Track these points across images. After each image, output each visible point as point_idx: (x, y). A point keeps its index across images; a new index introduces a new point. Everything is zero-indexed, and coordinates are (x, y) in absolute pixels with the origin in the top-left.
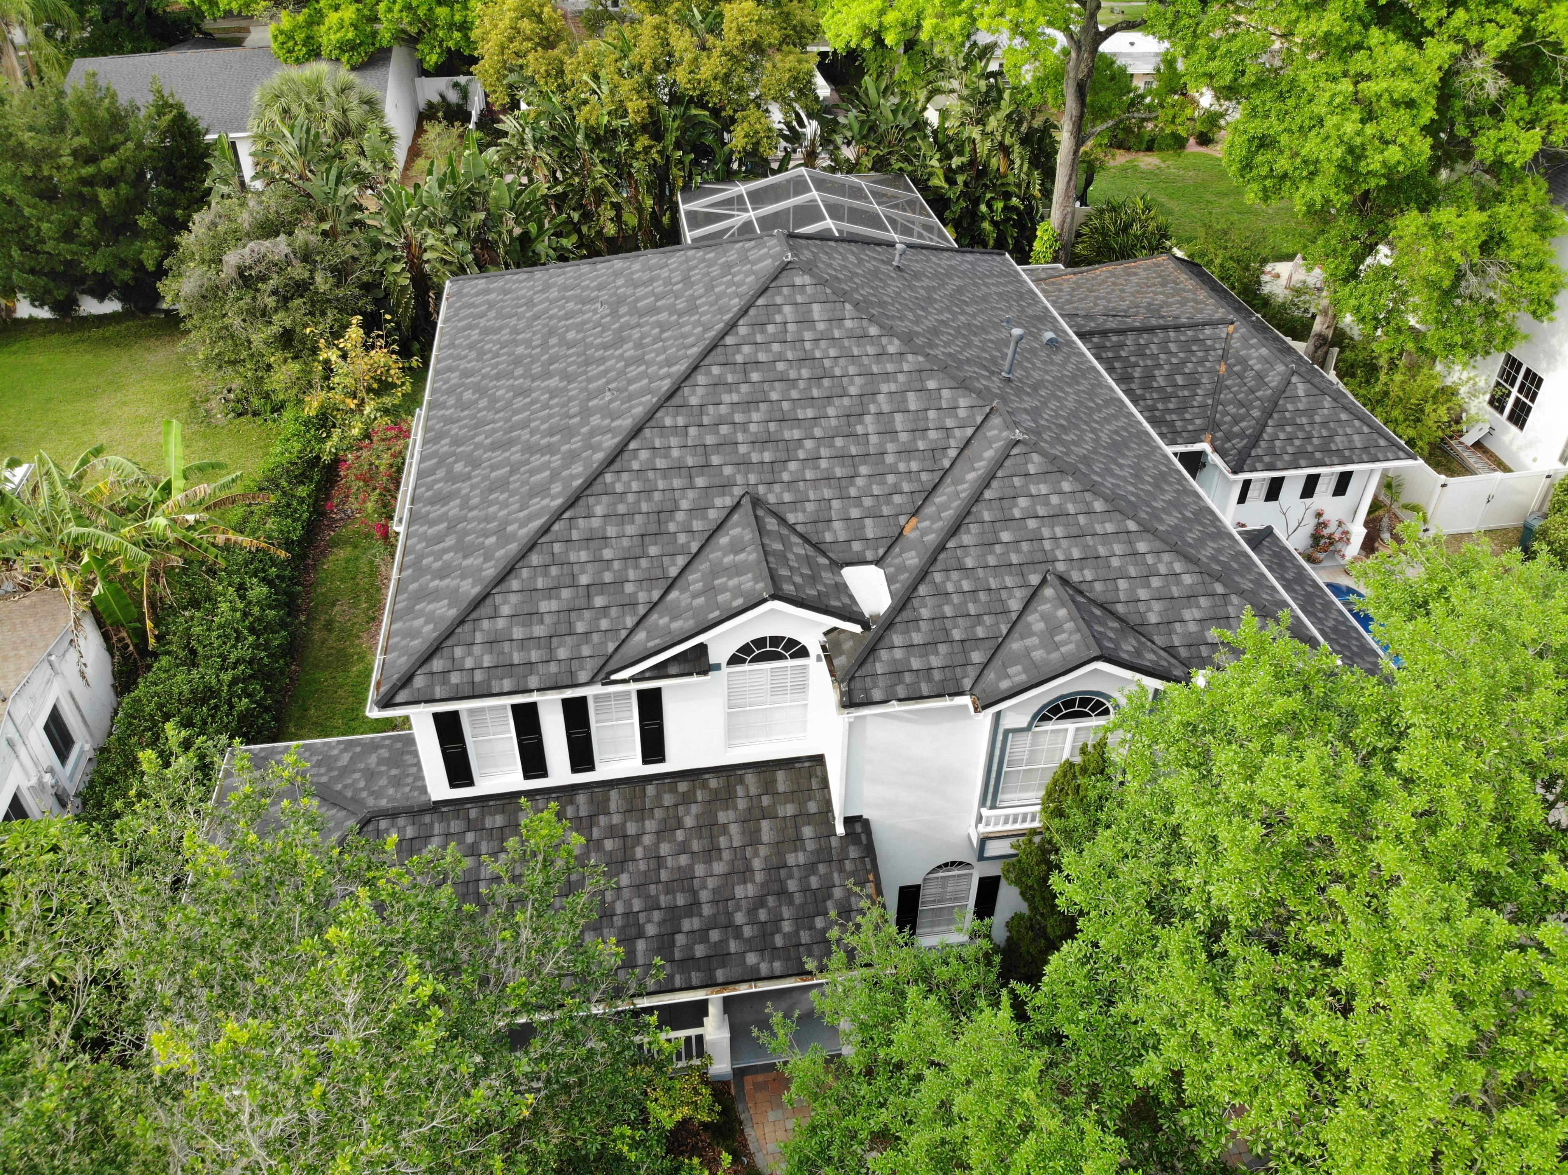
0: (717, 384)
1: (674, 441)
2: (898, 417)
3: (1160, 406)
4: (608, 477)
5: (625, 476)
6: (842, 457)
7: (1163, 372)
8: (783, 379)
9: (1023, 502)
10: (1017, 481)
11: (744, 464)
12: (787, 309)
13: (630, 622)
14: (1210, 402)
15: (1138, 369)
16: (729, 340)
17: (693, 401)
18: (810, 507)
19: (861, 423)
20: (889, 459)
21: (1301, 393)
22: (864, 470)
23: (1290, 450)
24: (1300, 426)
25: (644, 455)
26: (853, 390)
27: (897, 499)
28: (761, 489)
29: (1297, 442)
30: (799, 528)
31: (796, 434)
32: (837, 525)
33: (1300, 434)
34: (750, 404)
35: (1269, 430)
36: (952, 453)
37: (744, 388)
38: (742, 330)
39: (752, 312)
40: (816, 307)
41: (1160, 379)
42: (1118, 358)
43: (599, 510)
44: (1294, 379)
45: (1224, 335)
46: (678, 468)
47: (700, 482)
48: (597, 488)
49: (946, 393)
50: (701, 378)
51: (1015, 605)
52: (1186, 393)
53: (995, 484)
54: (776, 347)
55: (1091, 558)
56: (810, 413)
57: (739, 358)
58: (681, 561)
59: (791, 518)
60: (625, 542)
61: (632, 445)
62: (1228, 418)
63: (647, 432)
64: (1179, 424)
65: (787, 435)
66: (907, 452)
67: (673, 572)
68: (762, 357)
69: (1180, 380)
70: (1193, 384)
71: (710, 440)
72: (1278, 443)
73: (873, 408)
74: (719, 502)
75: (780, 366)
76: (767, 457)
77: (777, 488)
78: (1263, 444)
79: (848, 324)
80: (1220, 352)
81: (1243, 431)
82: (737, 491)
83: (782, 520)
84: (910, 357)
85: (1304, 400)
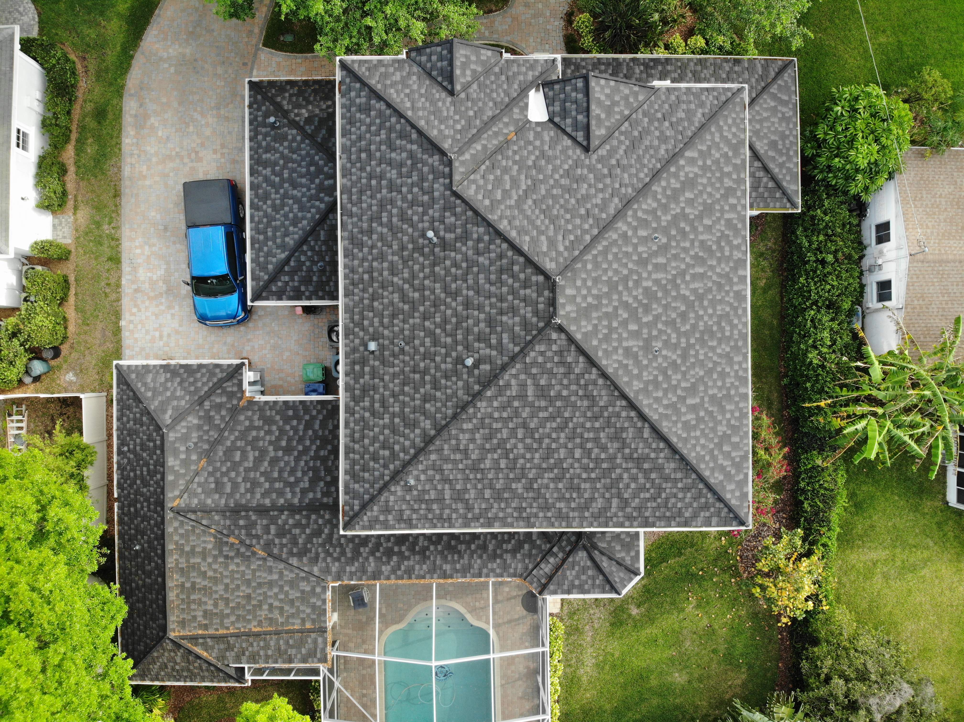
0: (603, 207)
1: (627, 181)
2: (508, 187)
3: (262, 433)
4: (659, 166)
5: (651, 166)
6: (540, 170)
7: (246, 464)
8: (567, 211)
9: (459, 127)
10: (459, 137)
11: (591, 169)
12: (561, 249)
13: (645, 107)
14: (226, 434)
15: (262, 469)
16: (595, 231)
17: (616, 200)
18: (559, 148)
19: (528, 186)
20: (516, 167)
21: (170, 412)
22: (530, 163)
23: (199, 375)
24: (184, 389)
25: (642, 175)
26: (530, 202)
27: (516, 148)
28: (583, 157)
29: (191, 380)
30: (565, 137)
31: (563, 181)
32: (547, 139)
33: (186, 384)
34: (587, 198)
35: (206, 389)
36: (483, 167)
37: (589, 206)
38: (588, 238)
39: (582, 247)
40: (545, 249)
41: (251, 458)
42: (272, 481)
43: (662, 152)
44: (169, 421)
45: (186, 496)
46: (624, 169)
47: (613, 162)
48: (664, 162)
49: (480, 197)
50: (612, 211)
51: (475, 86)
52: (239, 444)
53: (470, 136)
54: (570, 227)
55: (433, 102)
56: (555, 192)
57: (591, 221)
58: (623, 128)
59: (569, 142)
60: (649, 138)
61: (648, 179)
62: (224, 413)
63: (640, 186)
64: (256, 417)
65: (568, 182)
66: (506, 170)
67: (626, 124)
68: (578, 221)
69: (237, 456)
70: (229, 452)
71: (608, 181)
72: (205, 380)
73: (521, 193)
74: (605, 153)
75: (568, 216)
76: (579, 171)
77: (575, 157)
78: (215, 380)
79: (527, 238)
80: (197, 480)
81: (221, 395)
82: (595, 157)
83: (574, 139)
84: (496, 217)
85: (170, 407)
